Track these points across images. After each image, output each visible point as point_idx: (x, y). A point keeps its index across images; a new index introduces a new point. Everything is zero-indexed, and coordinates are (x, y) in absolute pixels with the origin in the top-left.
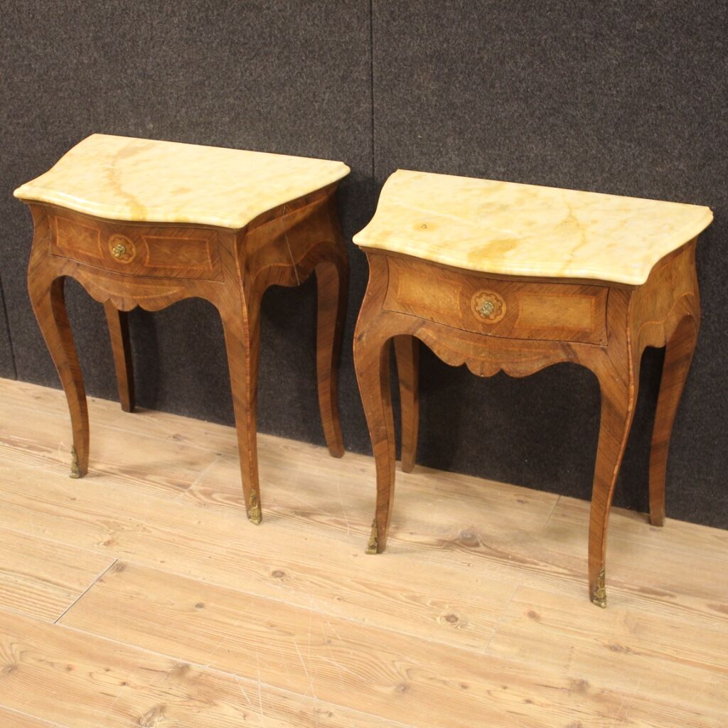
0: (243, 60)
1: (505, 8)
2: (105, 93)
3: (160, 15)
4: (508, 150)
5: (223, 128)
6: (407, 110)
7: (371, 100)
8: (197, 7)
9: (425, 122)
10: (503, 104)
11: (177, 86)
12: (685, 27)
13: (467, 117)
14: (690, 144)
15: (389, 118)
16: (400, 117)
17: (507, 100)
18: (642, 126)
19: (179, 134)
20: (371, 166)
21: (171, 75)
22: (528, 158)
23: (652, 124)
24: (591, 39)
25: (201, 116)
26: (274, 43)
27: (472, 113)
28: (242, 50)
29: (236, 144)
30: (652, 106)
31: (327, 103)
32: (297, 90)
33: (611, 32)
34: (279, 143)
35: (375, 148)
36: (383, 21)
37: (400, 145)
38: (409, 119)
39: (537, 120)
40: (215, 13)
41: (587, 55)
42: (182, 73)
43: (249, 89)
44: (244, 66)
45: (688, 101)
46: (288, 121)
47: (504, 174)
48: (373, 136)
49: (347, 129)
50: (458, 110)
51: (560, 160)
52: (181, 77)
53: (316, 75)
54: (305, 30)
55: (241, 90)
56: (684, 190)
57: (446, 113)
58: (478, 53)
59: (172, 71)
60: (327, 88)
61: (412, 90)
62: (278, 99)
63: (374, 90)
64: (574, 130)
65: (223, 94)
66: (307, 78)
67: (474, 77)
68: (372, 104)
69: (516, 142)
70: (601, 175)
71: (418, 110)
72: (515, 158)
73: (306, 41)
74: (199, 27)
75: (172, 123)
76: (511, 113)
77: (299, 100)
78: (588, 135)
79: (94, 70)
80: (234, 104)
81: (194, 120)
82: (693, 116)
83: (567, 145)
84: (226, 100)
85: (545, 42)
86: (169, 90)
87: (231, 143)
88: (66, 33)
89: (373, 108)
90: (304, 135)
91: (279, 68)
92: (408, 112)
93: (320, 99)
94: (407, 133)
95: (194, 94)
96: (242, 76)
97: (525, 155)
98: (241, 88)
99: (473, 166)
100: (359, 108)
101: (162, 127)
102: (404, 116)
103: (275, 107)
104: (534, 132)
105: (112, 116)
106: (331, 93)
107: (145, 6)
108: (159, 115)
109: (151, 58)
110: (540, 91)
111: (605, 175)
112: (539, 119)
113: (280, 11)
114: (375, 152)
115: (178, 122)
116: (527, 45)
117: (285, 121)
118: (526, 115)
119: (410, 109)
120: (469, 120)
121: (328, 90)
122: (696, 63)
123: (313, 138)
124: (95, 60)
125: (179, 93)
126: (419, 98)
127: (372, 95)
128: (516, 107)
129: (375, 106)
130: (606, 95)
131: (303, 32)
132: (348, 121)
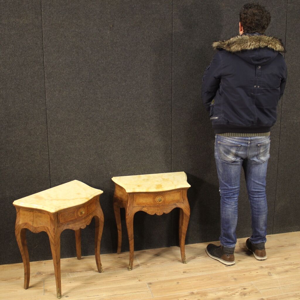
0: (139, 152)
2: (97, 167)
3: (116, 144)
5: (132, 170)
8: (127, 141)
15: (175, 160)
17: (203, 152)
26: (147, 147)
28: (138, 150)
63: (172, 155)
65: (133, 162)
73: (156, 146)
74: (127, 146)
77: (153, 160)
79: (94, 161)
80: (135, 164)
81: (124, 170)
86: (117, 163)
89: (172, 159)
90: (154, 168)
95: (124, 163)
98: (138, 159)
100: (168, 159)
107: (112, 143)
108: (114, 170)
109: (112, 156)
117: (149, 166)
123: (156, 169)
124: (95, 158)
125: (120, 163)
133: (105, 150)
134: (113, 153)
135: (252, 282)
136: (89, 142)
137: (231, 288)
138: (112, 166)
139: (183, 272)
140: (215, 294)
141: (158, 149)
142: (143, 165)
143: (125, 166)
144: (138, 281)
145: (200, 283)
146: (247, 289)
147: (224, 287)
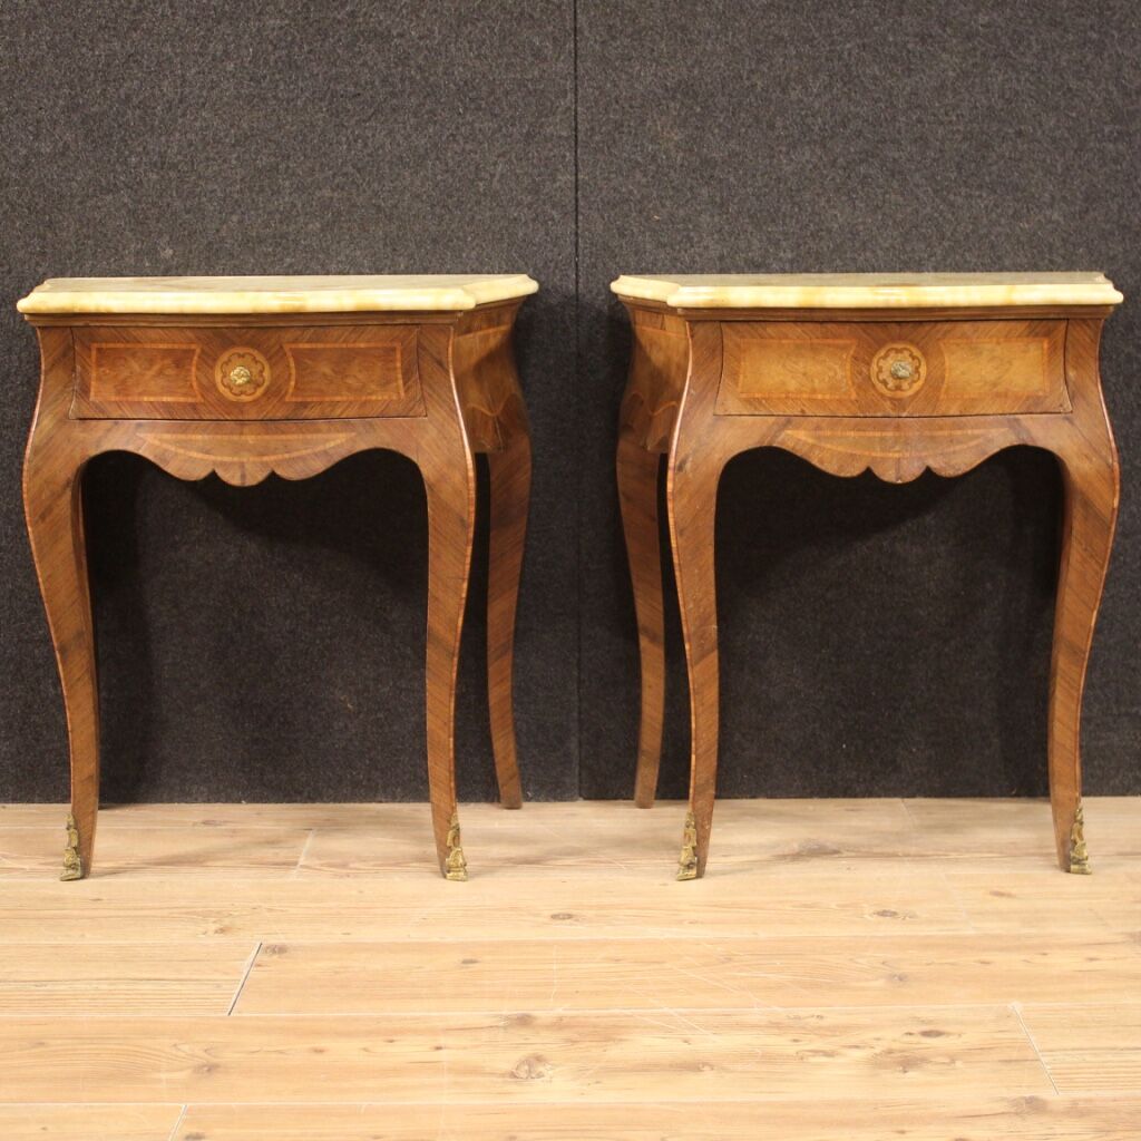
0: (353, 122)
1: (788, 8)
2: (80, 203)
3: (201, 60)
4: (797, 222)
5: (308, 242)
6: (634, 177)
7: (574, 168)
8: (271, 42)
9: (663, 194)
10: (788, 153)
11: (225, 178)
12: (1047, 16)
13: (732, 179)
14: (1064, 182)
15: (604, 193)
16: (624, 190)
17: (795, 147)
18: (996, 162)
19: (224, 261)
20: (574, 276)
21: (214, 159)
22: (829, 231)
23: (1010, 158)
24: (916, 43)
25: (267, 226)
26: (408, 90)
27: (741, 172)
28: (349, 106)
30: (1007, 133)
31: (499, 181)
32: (447, 164)
33: (945, 31)
34: (411, 256)
35: (581, 245)
36: (596, 41)
37: (622, 235)
38: (639, 192)
39: (841, 172)
40: (306, 48)
41: (912, 67)
42: (235, 156)
43: (359, 171)
44: (353, 132)
45: (1058, 121)
46: (429, 217)
47: (792, 262)
48: (577, 227)
49: (534, 220)
50: (717, 170)
51: (878, 229)
52: (234, 162)
53: (480, 136)
54: (464, 66)
55: (346, 174)
56: (1062, 251)
57: (698, 177)
58: (748, 79)
59: (217, 153)
60: (499, 156)
61: (642, 144)
63: (579, 152)
64: (898, 181)
65: (313, 182)
66: (466, 142)
67: (743, 115)
68: (576, 175)
69: (809, 209)
70: (940, 244)
71: (653, 177)
72: (809, 233)
73: (466, 83)
74: (274, 74)
75: (210, 243)
76: (800, 165)
77: (451, 181)
78: (917, 186)
79: (61, 164)
80: (332, 198)
81: (254, 234)
82: (1067, 140)
83: (887, 205)
84: (318, 194)
85: (849, 54)
86: (210, 187)
87: (323, 265)
88: (9, 103)
89: (577, 180)
90: (458, 238)
91: (417, 130)
92: (637, 180)
93: (487, 176)
94: (634, 214)
95: (256, 189)
96: (349, 150)
97: (824, 228)
98: (345, 170)
99: (742, 255)
100: (554, 181)
101: (190, 252)
102: (631, 187)
103: (407, 196)
104: (837, 190)
105: (91, 242)
106: (506, 163)
107: (173, 46)
108: (186, 233)
109: (177, 135)
110: (845, 127)
111: (946, 244)
112: (844, 169)
113: (421, 38)
114: (580, 252)
115: (223, 240)
116: (823, 60)
117: (424, 217)
118: (824, 166)
119: (638, 175)
120: (735, 183)
121: (501, 159)
122: (1065, 64)
123: (473, 239)
124: (66, 147)
125: (228, 190)
126: (654, 159)
127: (576, 160)
128: (808, 154)
129: (581, 177)
130: (942, 123)
131: (461, 69)
132: (535, 206)
133: (128, 97)
134: (184, 115)
135: (1017, 1006)
136: (29, 32)
137: (832, 1019)
138: (178, 203)
139: (554, 917)
140: (687, 1041)
141: (479, 108)
142: (379, 209)
143: (261, 212)
144: (210, 933)
145: (623, 976)
146: (951, 1037)
147: (780, 1010)
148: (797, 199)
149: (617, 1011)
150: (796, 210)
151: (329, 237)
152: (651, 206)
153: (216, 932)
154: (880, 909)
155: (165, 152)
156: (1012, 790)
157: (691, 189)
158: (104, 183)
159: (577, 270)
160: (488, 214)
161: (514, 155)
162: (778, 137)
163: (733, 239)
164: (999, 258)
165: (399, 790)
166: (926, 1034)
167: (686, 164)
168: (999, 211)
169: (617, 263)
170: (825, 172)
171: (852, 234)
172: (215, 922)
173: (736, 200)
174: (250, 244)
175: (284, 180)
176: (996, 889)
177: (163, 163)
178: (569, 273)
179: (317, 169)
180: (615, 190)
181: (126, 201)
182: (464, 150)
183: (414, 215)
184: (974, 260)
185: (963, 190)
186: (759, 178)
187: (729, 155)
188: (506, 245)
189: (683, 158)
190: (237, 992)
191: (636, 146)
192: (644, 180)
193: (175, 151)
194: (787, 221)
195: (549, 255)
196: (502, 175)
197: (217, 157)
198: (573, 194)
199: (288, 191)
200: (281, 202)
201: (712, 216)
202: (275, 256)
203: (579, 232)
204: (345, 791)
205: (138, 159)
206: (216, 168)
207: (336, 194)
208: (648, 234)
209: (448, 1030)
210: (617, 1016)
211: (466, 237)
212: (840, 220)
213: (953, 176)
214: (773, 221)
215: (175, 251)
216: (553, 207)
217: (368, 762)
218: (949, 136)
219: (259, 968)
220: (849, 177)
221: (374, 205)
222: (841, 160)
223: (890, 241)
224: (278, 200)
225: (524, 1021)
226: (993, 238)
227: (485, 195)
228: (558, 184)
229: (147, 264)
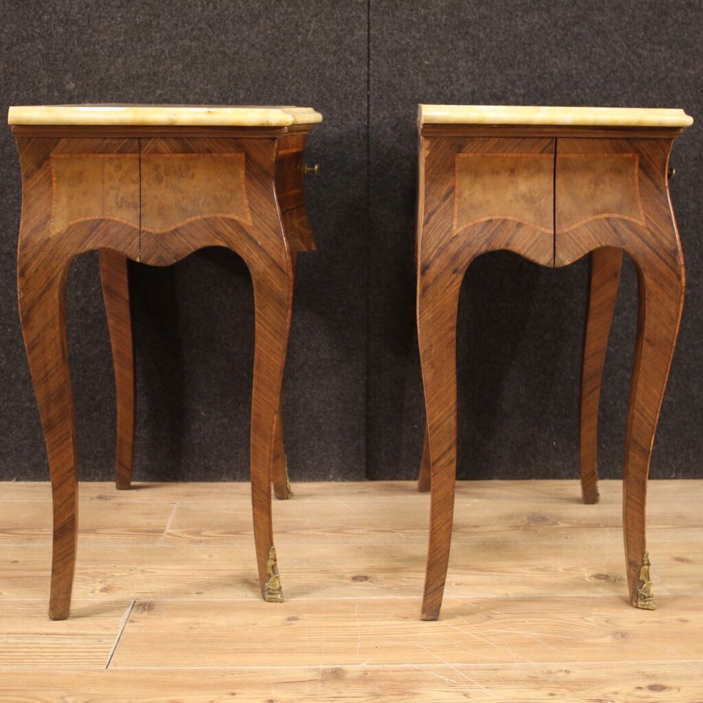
2: (7, 49)
4: (528, 68)
5: (173, 78)
6: (411, 33)
7: (367, 25)
9: (432, 45)
10: (522, 16)
11: (112, 31)
13: (482, 35)
15: (389, 44)
16: (403, 42)
17: (527, 12)
18: (672, 26)
19: (112, 92)
20: (366, 105)
21: (105, 17)
22: (551, 74)
23: (682, 23)
25: (143, 67)
27: (488, 30)
29: (191, 97)
30: (681, 4)
31: (312, 35)
32: (275, 22)
34: (248, 90)
35: (372, 82)
37: (402, 75)
38: (414, 43)
39: (560, 31)
42: (120, 14)
43: (210, 26)
46: (261, 61)
47: (524, 96)
48: (369, 69)
49: (337, 63)
50: (471, 28)
51: (586, 72)
52: (119, 19)
55: (200, 29)
57: (457, 33)
59: (107, 13)
60: (312, 17)
61: (417, 10)
62: (249, 35)
63: (371, 14)
64: (601, 38)
65: (176, 35)
66: (288, 7)
68: (369, 31)
69: (537, 57)
70: (631, 84)
71: (424, 33)
72: (537, 75)
75: (102, 79)
76: (531, 26)
77: (277, 34)
78: (615, 42)
80: (190, 47)
81: (134, 73)
83: (593, 55)
84: (180, 43)
86: (102, 38)
87: (184, 96)
89: (369, 35)
90: (282, 76)
92: (412, 35)
93: (304, 31)
94: (410, 60)
95: (136, 39)
96: (203, 11)
97: (547, 71)
98: (200, 26)
99: (488, 91)
100: (353, 35)
101: (88, 85)
102: (408, 40)
103: (245, 45)
104: (558, 44)
105: (15, 78)
106: (317, 22)
108: (85, 71)
111: (635, 84)
112: (563, 29)
114: (371, 87)
115: (111, 77)
117: (258, 60)
118: (549, 26)
119: (414, 32)
120: (484, 38)
121: (315, 19)
123: (293, 77)
125: (115, 40)
126: (425, 19)
127: (368, 19)
128: (537, 17)
129: (372, 32)
132: (339, 53)
137: (576, 674)
138: (78, 50)
139: (355, 579)
140: (465, 695)
142: (225, 54)
143: (139, 56)
144: (97, 592)
145: (410, 633)
146: (672, 692)
147: (535, 664)
148: (528, 50)
149: (408, 666)
150: (528, 58)
151: (188, 74)
152: (422, 54)
153: (101, 591)
154: (596, 573)
155: (69, 11)
156: (672, 474)
157: (452, 41)
158: (24, 34)
159: (369, 100)
160: (304, 59)
161: (323, 16)
162: (515, 5)
163: (481, 79)
164: (673, 95)
165: (238, 473)
166: (653, 688)
167: (448, 23)
168: (673, 61)
169: (397, 96)
170: (549, 31)
171: (567, 75)
172: (100, 582)
173: (484, 51)
174: (131, 80)
175: (156, 32)
176: (676, 555)
177: (68, 20)
178: (363, 102)
179: (180, 25)
180: (397, 41)
181: (40, 47)
182: (287, 12)
183: (251, 59)
184: (655, 96)
185: (648, 46)
186: (501, 35)
187: (480, 18)
188: (317, 82)
189: (447, 19)
190: (114, 645)
191: (412, 10)
192: (418, 36)
193: (76, 11)
194: (521, 66)
195: (349, 89)
196: (315, 31)
197: (107, 15)
198: (366, 45)
199: (159, 41)
200: (153, 48)
201: (467, 62)
202: (149, 88)
203: (371, 72)
204: (199, 474)
205: (49, 17)
206: (106, 24)
207: (193, 44)
208: (420, 75)
209: (278, 684)
210: (409, 670)
211: (288, 75)
212: (560, 66)
213: (641, 35)
214: (511, 66)
215: (76, 85)
216: (352, 54)
217: (215, 453)
218: (640, 6)
219: (132, 624)
220: (566, 35)
221: (221, 51)
222: (561, 22)
223: (595, 82)
224: (151, 47)
225: (337, 675)
226: (668, 80)
227: (302, 45)
228: (355, 37)
229: (56, 94)
